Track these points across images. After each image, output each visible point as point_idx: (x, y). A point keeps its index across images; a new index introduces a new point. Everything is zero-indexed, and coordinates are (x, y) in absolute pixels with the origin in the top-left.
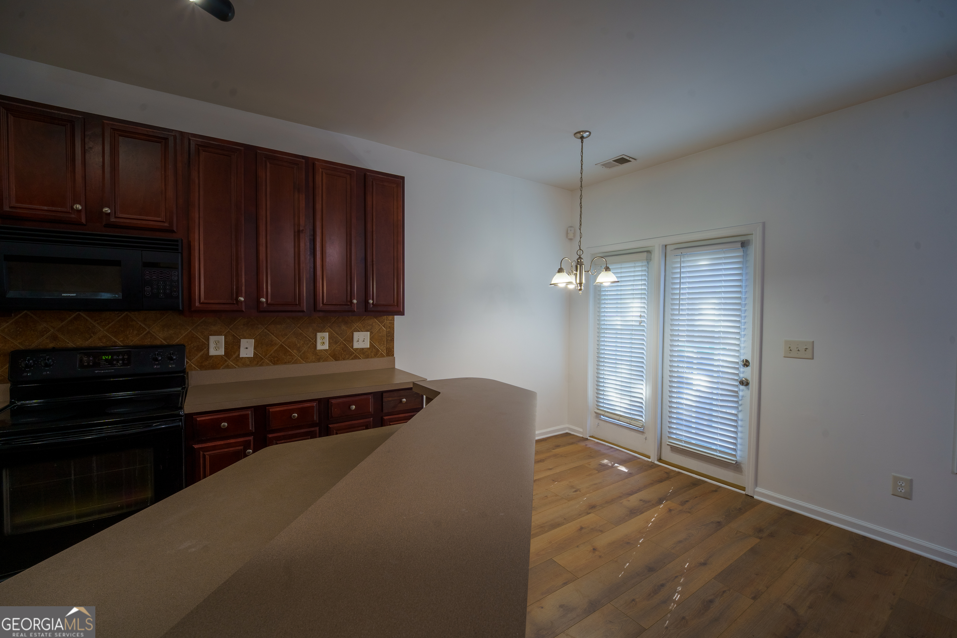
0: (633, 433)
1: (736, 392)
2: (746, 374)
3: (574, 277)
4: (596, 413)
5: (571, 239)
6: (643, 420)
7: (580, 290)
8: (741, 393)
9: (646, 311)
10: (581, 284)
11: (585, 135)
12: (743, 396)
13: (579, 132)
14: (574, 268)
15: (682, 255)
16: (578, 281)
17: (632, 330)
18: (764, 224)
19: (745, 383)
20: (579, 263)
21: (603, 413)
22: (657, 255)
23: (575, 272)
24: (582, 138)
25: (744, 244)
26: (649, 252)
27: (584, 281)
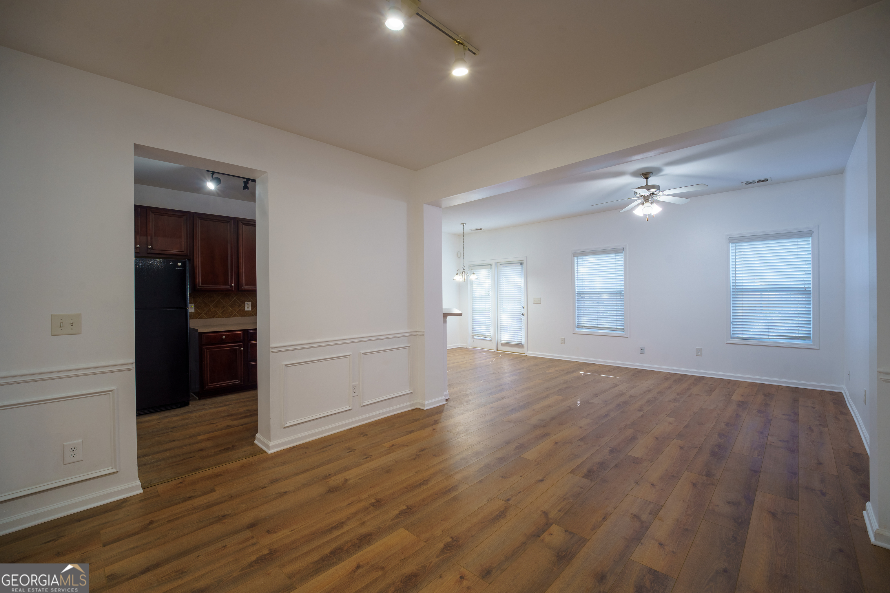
0: (487, 342)
1: (521, 318)
2: (524, 311)
3: (462, 276)
4: (472, 336)
5: (459, 258)
6: (491, 335)
7: (464, 281)
8: (523, 319)
9: (490, 284)
10: (464, 279)
11: (464, 224)
12: (523, 320)
13: (462, 224)
14: (462, 273)
15: (502, 267)
16: (463, 278)
17: (486, 297)
18: (527, 257)
19: (523, 315)
20: (464, 271)
21: (475, 335)
22: (494, 266)
23: (462, 275)
24: (463, 225)
25: (522, 264)
26: (491, 265)
27: (465, 278)
